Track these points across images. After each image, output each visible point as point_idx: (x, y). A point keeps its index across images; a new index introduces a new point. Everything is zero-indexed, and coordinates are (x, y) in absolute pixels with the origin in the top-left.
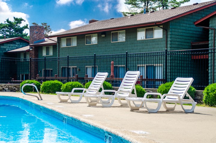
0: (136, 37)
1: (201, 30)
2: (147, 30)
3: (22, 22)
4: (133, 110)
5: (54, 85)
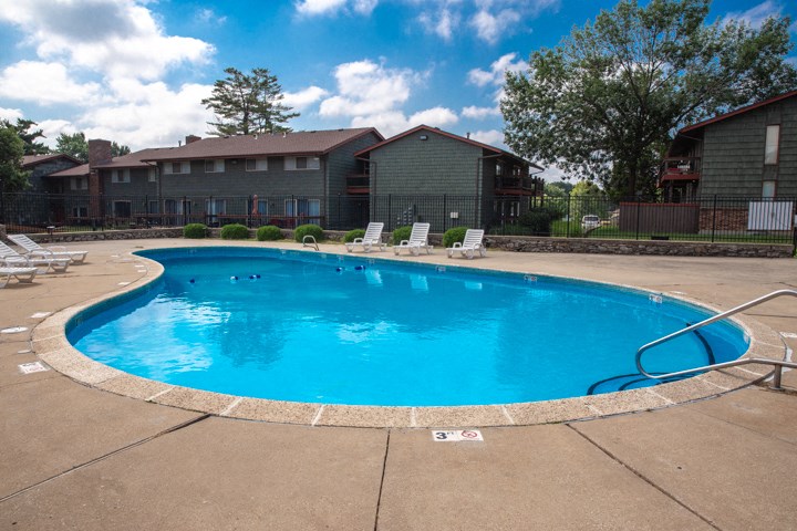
1: (358, 162)
2: (296, 160)
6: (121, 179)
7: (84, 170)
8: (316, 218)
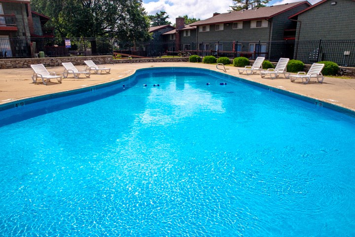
0: (250, 26)
1: (290, 21)
2: (257, 22)
3: (165, 14)
4: (292, 81)
5: (211, 59)
6: (187, 34)
7: (174, 31)
8: (263, 53)
